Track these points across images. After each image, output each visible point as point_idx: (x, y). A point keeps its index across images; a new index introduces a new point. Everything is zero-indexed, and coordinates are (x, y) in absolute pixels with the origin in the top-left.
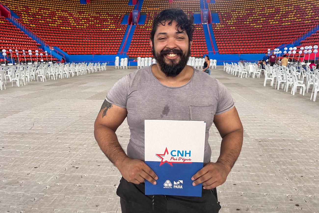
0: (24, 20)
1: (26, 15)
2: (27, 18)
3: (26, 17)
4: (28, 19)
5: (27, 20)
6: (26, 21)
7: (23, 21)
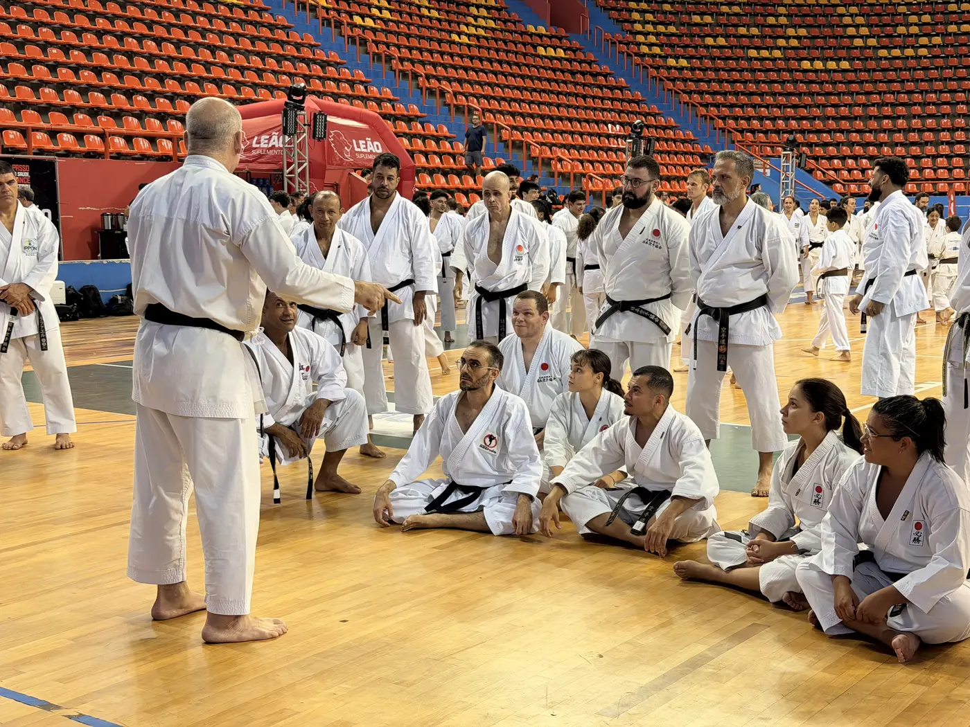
0: (640, 38)
1: (649, 17)
2: (655, 28)
3: (648, 22)
4: (657, 34)
5: (652, 39)
6: (650, 45)
7: (638, 44)
